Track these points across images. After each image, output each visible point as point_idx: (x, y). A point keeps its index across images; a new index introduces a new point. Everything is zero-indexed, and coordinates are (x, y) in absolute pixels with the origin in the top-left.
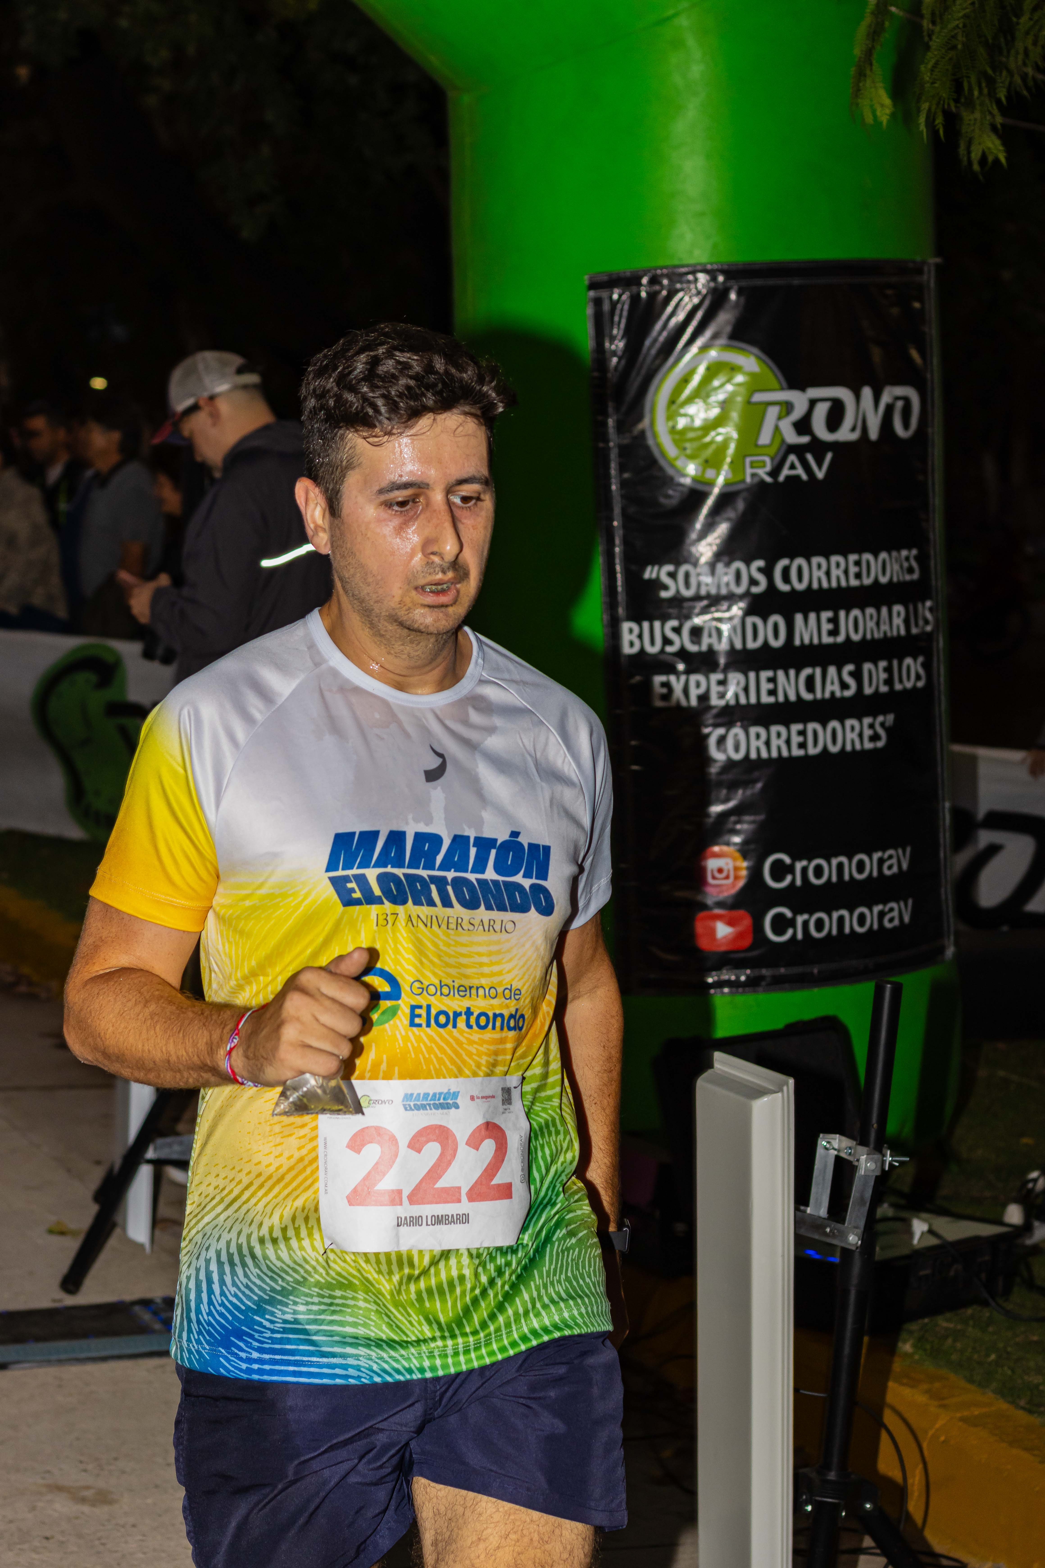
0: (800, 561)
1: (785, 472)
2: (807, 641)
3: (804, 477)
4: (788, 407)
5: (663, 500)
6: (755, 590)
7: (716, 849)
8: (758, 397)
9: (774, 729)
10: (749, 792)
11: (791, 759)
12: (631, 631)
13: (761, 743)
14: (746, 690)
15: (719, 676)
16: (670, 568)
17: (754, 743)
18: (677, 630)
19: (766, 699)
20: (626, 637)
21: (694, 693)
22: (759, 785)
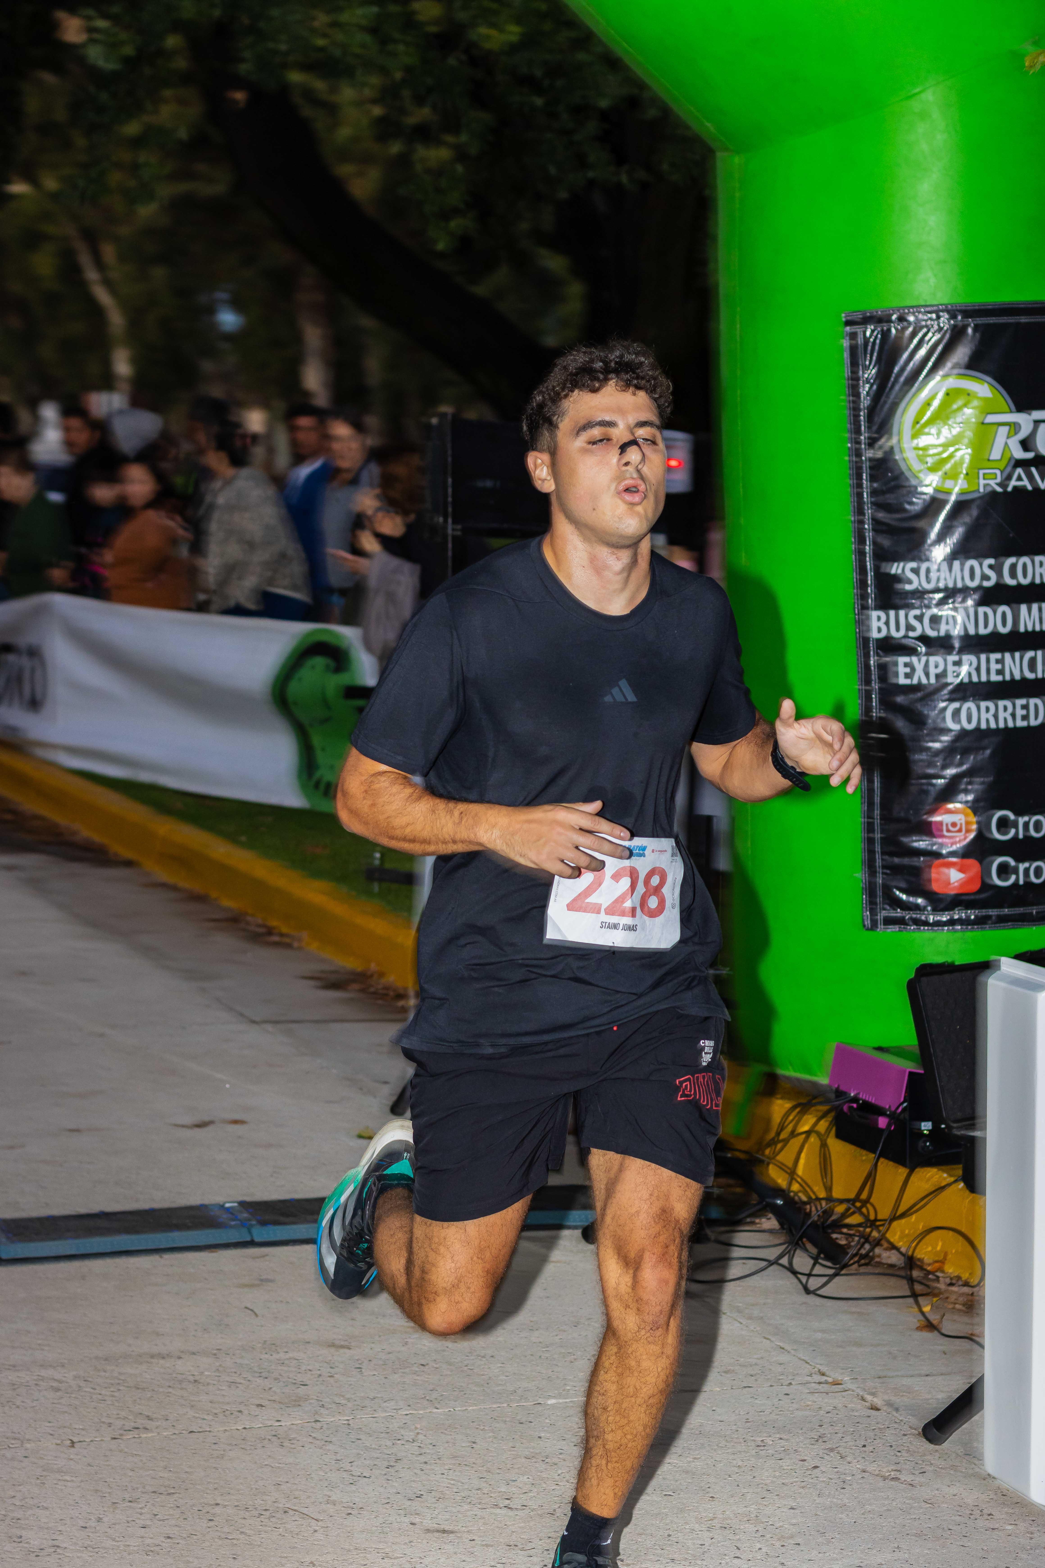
0: (1025, 559)
1: (1013, 483)
2: (1030, 629)
3: (1030, 488)
4: (1015, 427)
5: (907, 507)
6: (986, 584)
7: (951, 806)
8: (990, 419)
9: (1001, 703)
10: (980, 757)
11: (1016, 729)
12: (879, 618)
13: (990, 716)
14: (978, 669)
15: (956, 658)
16: (913, 565)
17: (984, 716)
18: (919, 618)
19: (995, 678)
20: (875, 624)
21: (933, 671)
22: (988, 752)
